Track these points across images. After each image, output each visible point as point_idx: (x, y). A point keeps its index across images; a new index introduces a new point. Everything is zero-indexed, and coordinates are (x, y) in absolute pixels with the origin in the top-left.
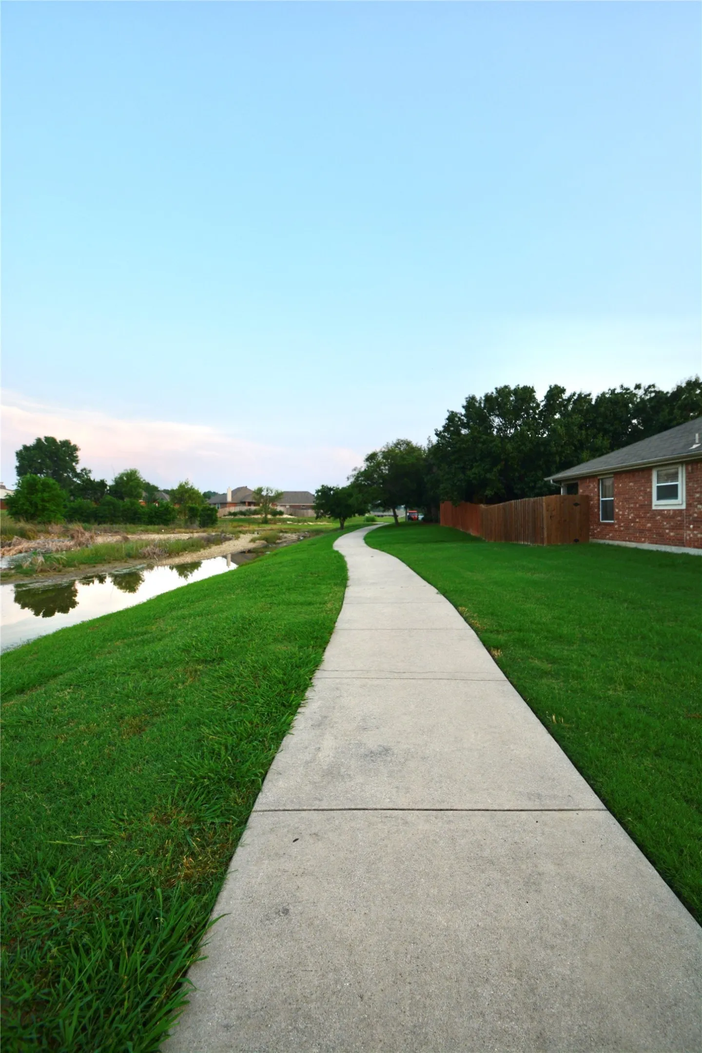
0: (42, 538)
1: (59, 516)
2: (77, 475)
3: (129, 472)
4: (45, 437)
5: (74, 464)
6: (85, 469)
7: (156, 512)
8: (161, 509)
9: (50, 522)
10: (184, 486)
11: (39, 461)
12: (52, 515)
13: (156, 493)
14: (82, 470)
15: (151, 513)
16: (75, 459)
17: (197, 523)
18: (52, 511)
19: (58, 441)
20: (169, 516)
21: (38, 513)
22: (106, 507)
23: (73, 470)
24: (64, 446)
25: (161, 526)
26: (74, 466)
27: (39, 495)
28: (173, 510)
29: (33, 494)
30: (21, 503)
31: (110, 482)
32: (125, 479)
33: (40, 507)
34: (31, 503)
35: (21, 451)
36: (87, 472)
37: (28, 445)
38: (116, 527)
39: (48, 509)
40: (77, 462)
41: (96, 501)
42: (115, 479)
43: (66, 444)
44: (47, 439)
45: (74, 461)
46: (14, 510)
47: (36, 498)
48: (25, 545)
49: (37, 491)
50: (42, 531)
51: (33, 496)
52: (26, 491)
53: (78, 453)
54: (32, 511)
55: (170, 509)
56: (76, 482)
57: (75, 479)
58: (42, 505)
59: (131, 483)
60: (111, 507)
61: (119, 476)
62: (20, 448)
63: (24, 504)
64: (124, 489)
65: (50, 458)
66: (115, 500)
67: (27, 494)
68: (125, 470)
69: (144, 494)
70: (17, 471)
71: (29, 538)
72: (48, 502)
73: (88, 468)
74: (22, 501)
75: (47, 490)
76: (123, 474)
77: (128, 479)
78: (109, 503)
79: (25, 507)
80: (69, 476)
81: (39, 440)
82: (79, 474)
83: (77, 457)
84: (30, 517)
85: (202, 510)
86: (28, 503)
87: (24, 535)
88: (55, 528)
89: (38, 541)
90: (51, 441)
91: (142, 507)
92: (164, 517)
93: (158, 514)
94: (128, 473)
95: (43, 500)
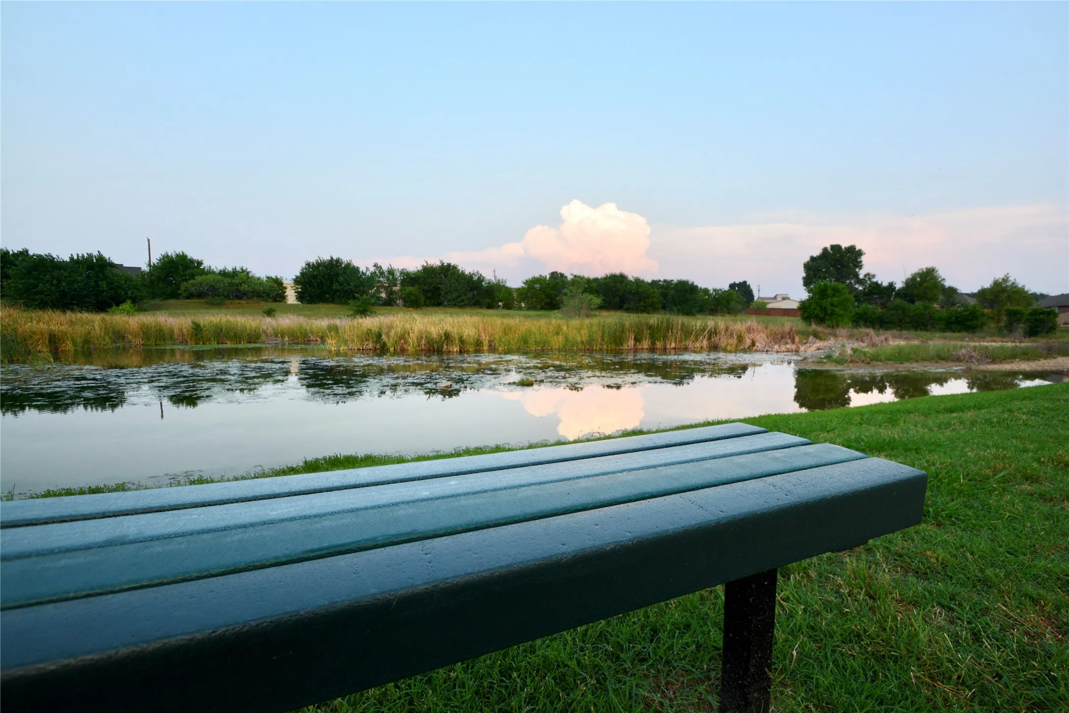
0: (832, 339)
1: (846, 320)
2: (860, 282)
3: (925, 270)
4: (831, 246)
5: (857, 270)
6: (868, 274)
7: (957, 317)
8: (964, 313)
9: (838, 326)
10: (1000, 284)
11: (824, 270)
12: (840, 319)
13: (955, 296)
14: (865, 276)
15: (950, 318)
16: (859, 265)
17: (1021, 331)
18: (840, 316)
19: (843, 248)
20: (975, 322)
21: (827, 317)
22: (894, 312)
23: (856, 275)
24: (849, 252)
25: (965, 334)
26: (857, 272)
27: (829, 300)
28: (983, 315)
29: (823, 300)
30: (813, 307)
31: (899, 285)
32: (918, 279)
33: (829, 312)
34: (821, 307)
35: (808, 262)
36: (871, 277)
37: (815, 255)
38: (905, 333)
39: (836, 314)
40: (861, 267)
41: (884, 305)
42: (906, 280)
43: (851, 249)
44: (833, 247)
45: (857, 266)
46: (806, 315)
47: (826, 303)
48: (820, 344)
49: (827, 296)
50: (830, 334)
51: (823, 301)
52: (817, 297)
53: (863, 258)
54: (822, 315)
55: (977, 313)
56: (857, 289)
57: (857, 286)
58: (831, 310)
59: (925, 284)
60: (900, 312)
61: (911, 277)
62: (807, 259)
63: (815, 309)
64: (916, 292)
65: (834, 266)
66: (905, 304)
67: (819, 299)
68: (920, 269)
69: (941, 297)
70: (804, 282)
71: (821, 339)
72: (836, 306)
73: (872, 273)
74: (813, 306)
75: (837, 294)
76: (916, 274)
77: (922, 280)
78: (897, 308)
79: (816, 312)
80: (851, 283)
81: (825, 250)
82: (862, 279)
83: (861, 262)
84: (821, 321)
85: (1030, 314)
86: (819, 308)
87: (816, 336)
88: (842, 331)
89: (829, 342)
90: (836, 248)
91: (938, 311)
92: (969, 323)
93: (959, 319)
94: (923, 272)
95: (832, 305)
